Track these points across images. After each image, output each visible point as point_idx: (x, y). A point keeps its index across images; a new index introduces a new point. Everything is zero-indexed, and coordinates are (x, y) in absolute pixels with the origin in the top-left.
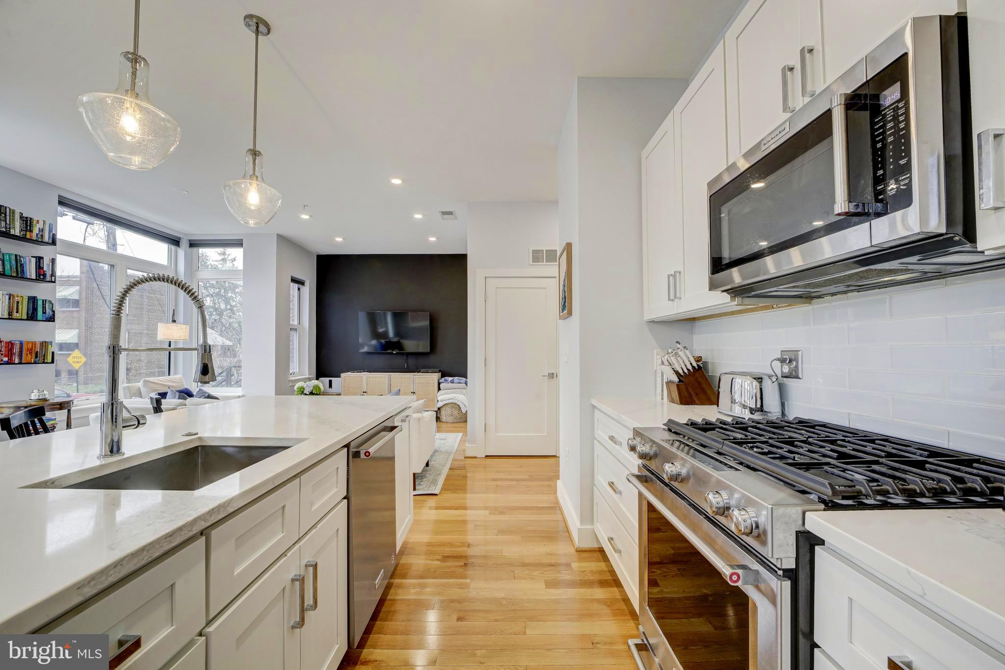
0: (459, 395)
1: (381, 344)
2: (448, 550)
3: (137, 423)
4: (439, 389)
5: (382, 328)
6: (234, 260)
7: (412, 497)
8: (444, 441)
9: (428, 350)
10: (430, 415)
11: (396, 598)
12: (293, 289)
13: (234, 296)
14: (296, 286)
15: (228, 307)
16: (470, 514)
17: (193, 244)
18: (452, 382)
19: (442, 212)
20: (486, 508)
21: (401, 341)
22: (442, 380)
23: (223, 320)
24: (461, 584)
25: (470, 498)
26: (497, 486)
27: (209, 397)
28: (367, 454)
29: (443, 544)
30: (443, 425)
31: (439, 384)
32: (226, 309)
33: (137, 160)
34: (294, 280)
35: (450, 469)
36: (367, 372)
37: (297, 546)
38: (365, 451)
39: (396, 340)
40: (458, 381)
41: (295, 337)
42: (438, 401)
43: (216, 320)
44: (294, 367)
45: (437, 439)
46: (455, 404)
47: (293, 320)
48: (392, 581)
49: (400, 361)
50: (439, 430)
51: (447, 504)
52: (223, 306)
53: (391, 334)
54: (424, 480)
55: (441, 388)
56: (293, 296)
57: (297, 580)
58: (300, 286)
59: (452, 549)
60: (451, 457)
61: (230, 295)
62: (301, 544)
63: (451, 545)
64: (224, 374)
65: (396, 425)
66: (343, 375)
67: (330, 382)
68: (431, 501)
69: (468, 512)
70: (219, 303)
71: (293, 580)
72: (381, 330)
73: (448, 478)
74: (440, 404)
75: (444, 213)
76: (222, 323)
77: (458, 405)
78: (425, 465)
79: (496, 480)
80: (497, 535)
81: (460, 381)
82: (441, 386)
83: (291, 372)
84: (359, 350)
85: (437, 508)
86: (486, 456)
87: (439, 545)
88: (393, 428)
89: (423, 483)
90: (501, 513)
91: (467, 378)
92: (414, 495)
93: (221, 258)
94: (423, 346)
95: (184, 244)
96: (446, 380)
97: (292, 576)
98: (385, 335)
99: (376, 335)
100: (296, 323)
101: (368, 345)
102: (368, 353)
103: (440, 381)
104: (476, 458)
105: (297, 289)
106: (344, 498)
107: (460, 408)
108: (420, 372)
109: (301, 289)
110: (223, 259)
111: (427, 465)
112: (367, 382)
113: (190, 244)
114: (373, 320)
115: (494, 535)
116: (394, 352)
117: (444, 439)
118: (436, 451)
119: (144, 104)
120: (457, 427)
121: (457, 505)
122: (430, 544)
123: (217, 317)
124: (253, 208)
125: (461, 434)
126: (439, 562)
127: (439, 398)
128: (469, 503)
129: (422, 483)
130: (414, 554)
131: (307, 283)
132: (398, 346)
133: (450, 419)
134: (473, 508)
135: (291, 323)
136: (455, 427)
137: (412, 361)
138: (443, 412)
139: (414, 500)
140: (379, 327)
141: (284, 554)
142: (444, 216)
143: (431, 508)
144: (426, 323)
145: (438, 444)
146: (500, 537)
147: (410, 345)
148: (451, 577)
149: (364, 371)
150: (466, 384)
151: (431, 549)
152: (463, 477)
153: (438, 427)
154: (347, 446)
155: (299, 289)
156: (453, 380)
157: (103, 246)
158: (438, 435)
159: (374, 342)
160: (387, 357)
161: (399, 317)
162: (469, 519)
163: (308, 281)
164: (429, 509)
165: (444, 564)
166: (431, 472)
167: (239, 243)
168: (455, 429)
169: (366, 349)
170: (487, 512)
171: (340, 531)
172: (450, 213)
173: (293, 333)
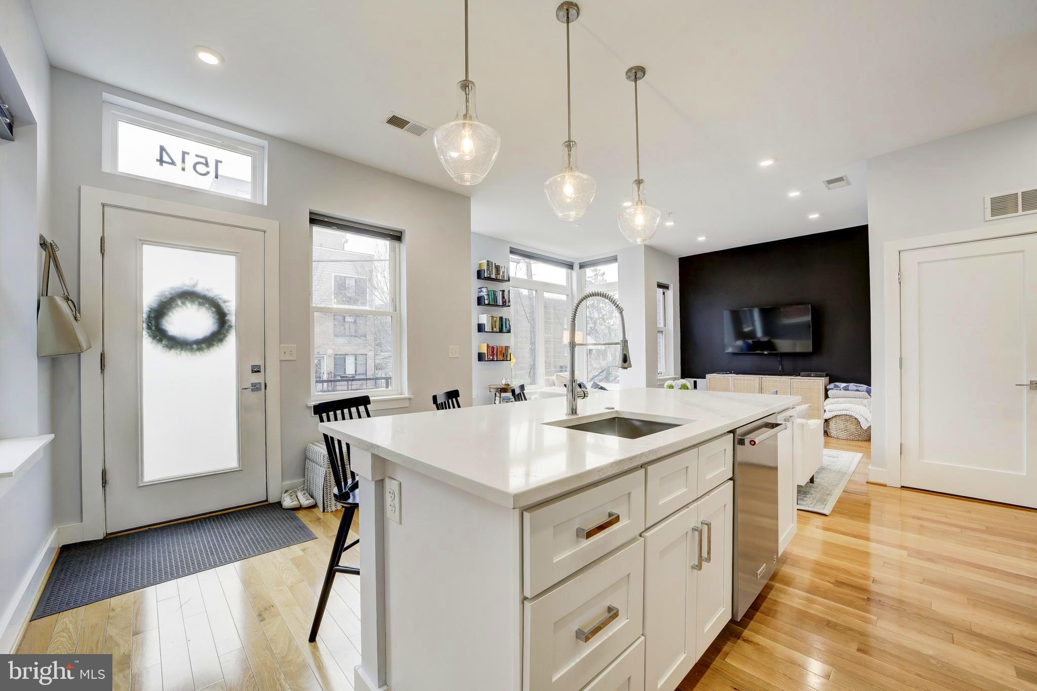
0: (857, 406)
1: (747, 344)
2: (843, 577)
3: (583, 395)
4: (827, 397)
5: (748, 326)
6: (604, 274)
7: (796, 512)
8: (835, 459)
9: (810, 350)
10: (817, 424)
11: (779, 600)
12: (659, 294)
13: (605, 306)
14: (661, 290)
15: (601, 316)
16: (873, 547)
17: (582, 266)
18: (846, 389)
19: (827, 181)
20: (902, 547)
21: (774, 340)
22: (831, 386)
23: (597, 327)
24: (864, 617)
25: (874, 530)
26: (922, 526)
27: (602, 388)
28: (753, 443)
29: (837, 569)
30: (832, 440)
31: (826, 391)
32: (599, 318)
33: (573, 214)
34: (660, 286)
35: (844, 491)
36: (734, 373)
37: (695, 504)
38: (750, 440)
39: (766, 339)
40: (856, 388)
41: (661, 340)
42: (825, 411)
43: (591, 328)
44: (661, 367)
45: (825, 455)
46: (851, 416)
47: (660, 323)
48: (773, 583)
49: (773, 363)
50: (826, 445)
51: (839, 528)
52: (596, 316)
53: (759, 333)
54: (808, 496)
55: (829, 396)
56: (659, 301)
57: (696, 530)
58: (665, 290)
59: (849, 577)
60: (847, 478)
61: (601, 305)
62: (698, 503)
63: (848, 572)
64: (605, 372)
65: (778, 422)
66: (708, 376)
67: (695, 383)
68: (819, 520)
69: (872, 544)
70: (593, 313)
71: (694, 529)
72: (747, 329)
73: (840, 502)
74: (827, 415)
75: (830, 182)
76: (596, 330)
77: (856, 419)
78: (808, 480)
79: (919, 518)
80: (921, 583)
81: (859, 388)
82: (829, 393)
83: (659, 371)
84: (724, 350)
85: (826, 529)
86: (902, 487)
87: (831, 568)
88: (774, 426)
89: (807, 499)
90: (930, 560)
91: (869, 385)
92: (798, 510)
93: (594, 273)
94: (804, 345)
95: (576, 266)
96: (836, 387)
97: (692, 526)
98: (752, 334)
99: (740, 334)
100: (662, 325)
101: (732, 346)
102: (734, 354)
103: (828, 387)
104: (885, 486)
105: (662, 293)
106: (730, 479)
107: (858, 423)
108: (799, 375)
109: (666, 293)
110: (595, 275)
111: (812, 480)
112: (734, 384)
113: (580, 266)
114: (737, 318)
115: (918, 582)
116: (766, 353)
117: (834, 457)
118: (822, 469)
119: (577, 174)
120: (853, 446)
121: (856, 533)
122: (818, 563)
123: (592, 325)
124: (639, 228)
125: (860, 455)
126: (832, 585)
127: (826, 408)
128: (872, 535)
129: (805, 499)
130: (799, 567)
131: (671, 287)
132: (770, 346)
133: (842, 435)
134: (879, 542)
135: (658, 326)
136: (850, 445)
137: (788, 364)
138: (832, 424)
139: (798, 515)
140: (744, 326)
141: (686, 506)
142: (830, 185)
143: (817, 527)
144: (808, 318)
145: (826, 461)
146: (926, 587)
147: (784, 345)
148: (849, 605)
149: (731, 373)
150: (869, 392)
151: (819, 569)
152: (865, 504)
153: (825, 442)
154: (733, 432)
155: (664, 293)
156: (848, 386)
157: (525, 277)
158: (826, 451)
159: (740, 343)
160: (755, 358)
161: (768, 314)
162: (871, 551)
163: (672, 284)
164: (816, 528)
165: (837, 588)
166: (817, 490)
167: (614, 259)
168: (851, 447)
169: (730, 350)
170: (905, 553)
171: (727, 506)
172: (840, 179)
173: (659, 335)
